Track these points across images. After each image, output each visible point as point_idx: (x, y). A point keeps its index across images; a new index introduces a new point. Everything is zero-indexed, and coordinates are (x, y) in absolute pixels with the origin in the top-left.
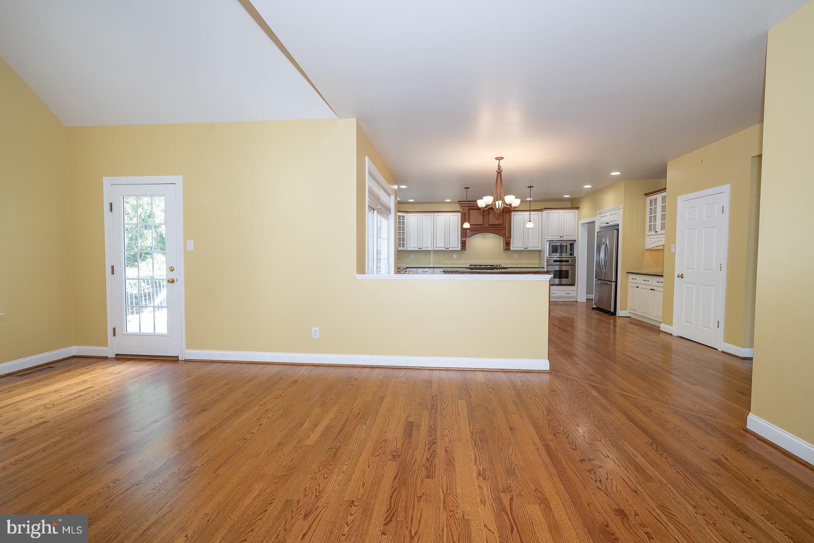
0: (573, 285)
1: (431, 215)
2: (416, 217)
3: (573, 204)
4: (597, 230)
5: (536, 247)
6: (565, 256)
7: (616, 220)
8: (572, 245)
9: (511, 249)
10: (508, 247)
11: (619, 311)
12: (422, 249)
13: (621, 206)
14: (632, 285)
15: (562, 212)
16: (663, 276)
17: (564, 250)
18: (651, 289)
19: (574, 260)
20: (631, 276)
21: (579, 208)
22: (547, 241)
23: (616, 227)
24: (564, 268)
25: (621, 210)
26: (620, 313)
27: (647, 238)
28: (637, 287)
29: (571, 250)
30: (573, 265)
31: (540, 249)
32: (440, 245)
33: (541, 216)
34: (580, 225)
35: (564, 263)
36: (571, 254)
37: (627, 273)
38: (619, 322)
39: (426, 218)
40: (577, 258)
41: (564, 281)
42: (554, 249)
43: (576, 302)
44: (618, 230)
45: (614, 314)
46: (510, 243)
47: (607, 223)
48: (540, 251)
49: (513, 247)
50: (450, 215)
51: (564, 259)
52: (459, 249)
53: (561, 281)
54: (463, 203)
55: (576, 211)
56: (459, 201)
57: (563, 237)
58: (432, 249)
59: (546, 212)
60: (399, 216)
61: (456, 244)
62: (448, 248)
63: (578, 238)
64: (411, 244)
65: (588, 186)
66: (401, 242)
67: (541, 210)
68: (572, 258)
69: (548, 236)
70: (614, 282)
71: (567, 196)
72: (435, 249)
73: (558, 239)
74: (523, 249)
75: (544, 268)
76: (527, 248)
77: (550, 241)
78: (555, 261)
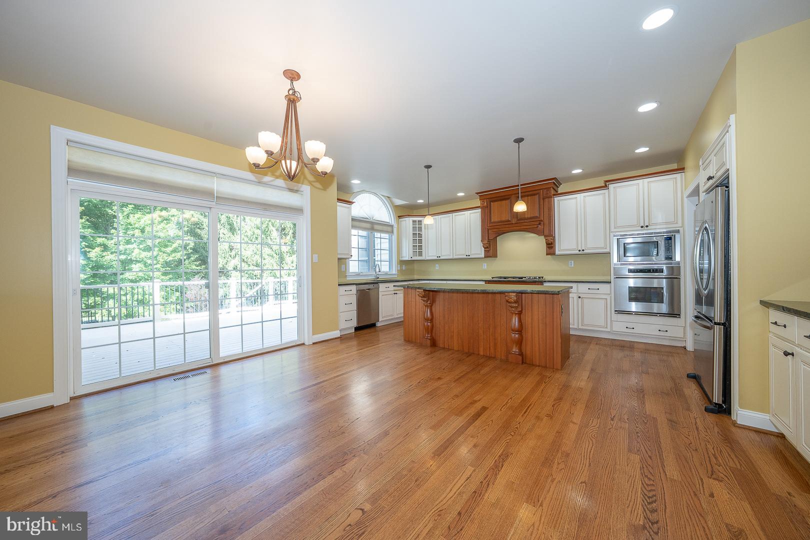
0: (675, 315)
1: (450, 216)
4: (701, 198)
5: (598, 248)
6: (658, 260)
7: (723, 164)
8: (669, 239)
9: (557, 252)
10: (551, 250)
11: (737, 407)
12: (441, 258)
15: (642, 182)
19: (675, 268)
21: (683, 169)
23: (724, 180)
25: (732, 130)
26: (738, 413)
29: (668, 250)
30: (675, 279)
32: (461, 253)
35: (651, 275)
37: (762, 302)
39: (445, 220)
40: (681, 262)
41: (653, 307)
44: (727, 185)
45: (724, 410)
46: (553, 243)
47: (712, 178)
48: (609, 253)
49: (560, 249)
50: (470, 214)
51: (654, 268)
52: (483, 256)
54: (482, 195)
55: (678, 176)
56: (477, 193)
57: (647, 226)
58: (451, 257)
59: (611, 186)
60: (413, 221)
61: (478, 250)
62: (469, 256)
63: (683, 226)
64: (429, 253)
65: (648, 107)
66: (418, 251)
67: (605, 187)
68: (671, 264)
69: (615, 228)
70: (719, 324)
71: (642, 150)
72: (455, 257)
73: (639, 230)
74: (577, 252)
75: (610, 282)
76: (583, 250)
77: (619, 237)
78: (631, 271)
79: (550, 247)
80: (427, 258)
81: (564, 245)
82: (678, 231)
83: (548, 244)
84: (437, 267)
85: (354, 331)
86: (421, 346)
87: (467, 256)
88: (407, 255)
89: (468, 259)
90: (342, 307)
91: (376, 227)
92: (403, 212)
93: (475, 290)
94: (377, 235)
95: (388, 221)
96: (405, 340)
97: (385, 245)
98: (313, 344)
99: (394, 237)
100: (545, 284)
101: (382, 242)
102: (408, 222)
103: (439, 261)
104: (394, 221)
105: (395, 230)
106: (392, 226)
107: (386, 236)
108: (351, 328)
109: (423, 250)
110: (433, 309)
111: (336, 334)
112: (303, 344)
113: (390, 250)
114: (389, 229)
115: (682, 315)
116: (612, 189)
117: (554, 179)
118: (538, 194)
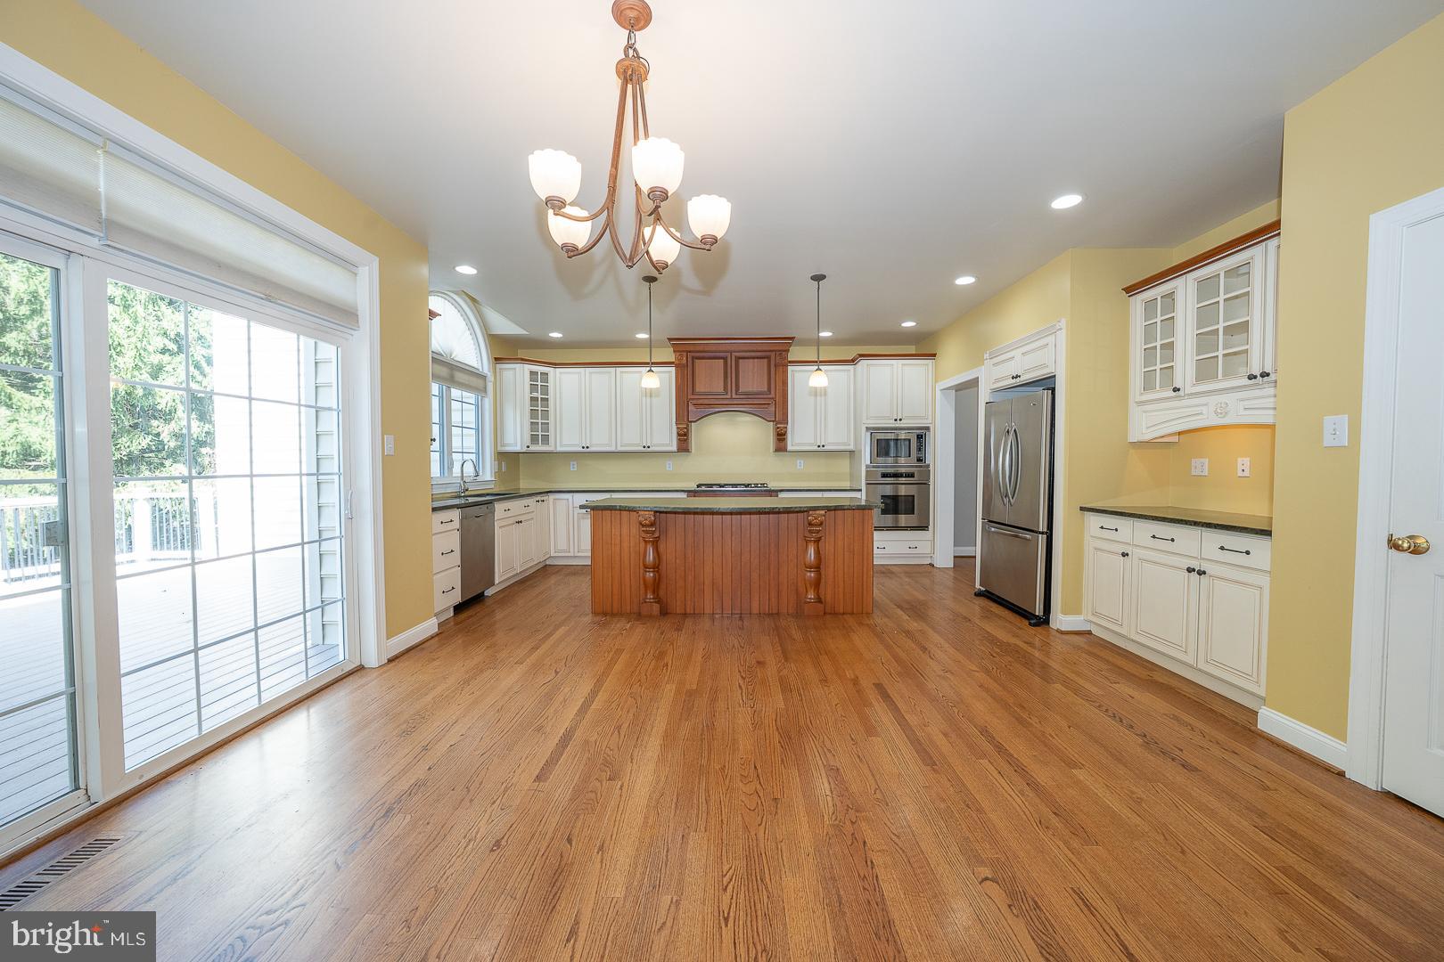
0: (924, 528)
1: (609, 373)
2: (577, 376)
3: (922, 347)
4: (984, 395)
5: (845, 444)
6: (905, 463)
7: (1044, 366)
8: (920, 437)
9: (790, 448)
10: (782, 445)
11: (1060, 616)
12: (591, 449)
13: (1063, 324)
14: (1100, 544)
15: (897, 364)
16: (1270, 535)
17: (904, 451)
18: (1190, 570)
19: (926, 472)
20: (1094, 521)
21: (934, 355)
22: (867, 429)
23: (1048, 383)
24: (903, 491)
25: (1062, 336)
26: (1061, 620)
27: (1135, 411)
28: (1124, 555)
29: (919, 450)
30: (924, 484)
31: (851, 447)
32: (631, 439)
33: (852, 377)
34: (938, 393)
35: (903, 480)
36: (919, 460)
37: (1082, 509)
38: (1058, 646)
39: (599, 379)
40: (931, 466)
41: (903, 519)
42: (883, 446)
43: (930, 568)
44: (1053, 390)
45: (1044, 621)
46: (785, 434)
47: (1017, 376)
48: (852, 452)
49: (792, 443)
51: (903, 470)
52: (674, 448)
53: (897, 521)
54: (678, 343)
55: (929, 362)
56: (670, 339)
57: (900, 420)
58: (613, 449)
59: (864, 363)
60: (532, 373)
61: (666, 438)
63: (934, 421)
64: (565, 438)
65: (965, 281)
66: (540, 433)
67: (853, 361)
68: (921, 467)
69: (867, 419)
70: (1042, 533)
71: (909, 324)
72: (620, 449)
73: (892, 424)
74: (816, 448)
75: (860, 490)
76: (823, 446)
77: (872, 430)
78: (884, 475)
79: (781, 437)
80: (559, 449)
81: (799, 437)
82: (928, 429)
83: (778, 435)
84: (574, 467)
85: (452, 614)
86: (639, 616)
88: (516, 438)
89: (646, 454)
90: (439, 563)
91: (459, 376)
92: (505, 350)
93: (773, 508)
94: (456, 393)
95: (476, 366)
96: (595, 613)
97: (470, 417)
98: (390, 661)
99: (488, 403)
100: (782, 495)
101: (464, 407)
102: (518, 375)
103: (585, 455)
104: (489, 368)
105: (490, 387)
106: (484, 377)
107: (470, 397)
108: (449, 608)
109: (551, 433)
110: (662, 547)
111: (429, 626)
112: (361, 668)
113: (479, 430)
114: (479, 383)
115: (931, 527)
116: (865, 366)
117: (792, 338)
118: (768, 358)
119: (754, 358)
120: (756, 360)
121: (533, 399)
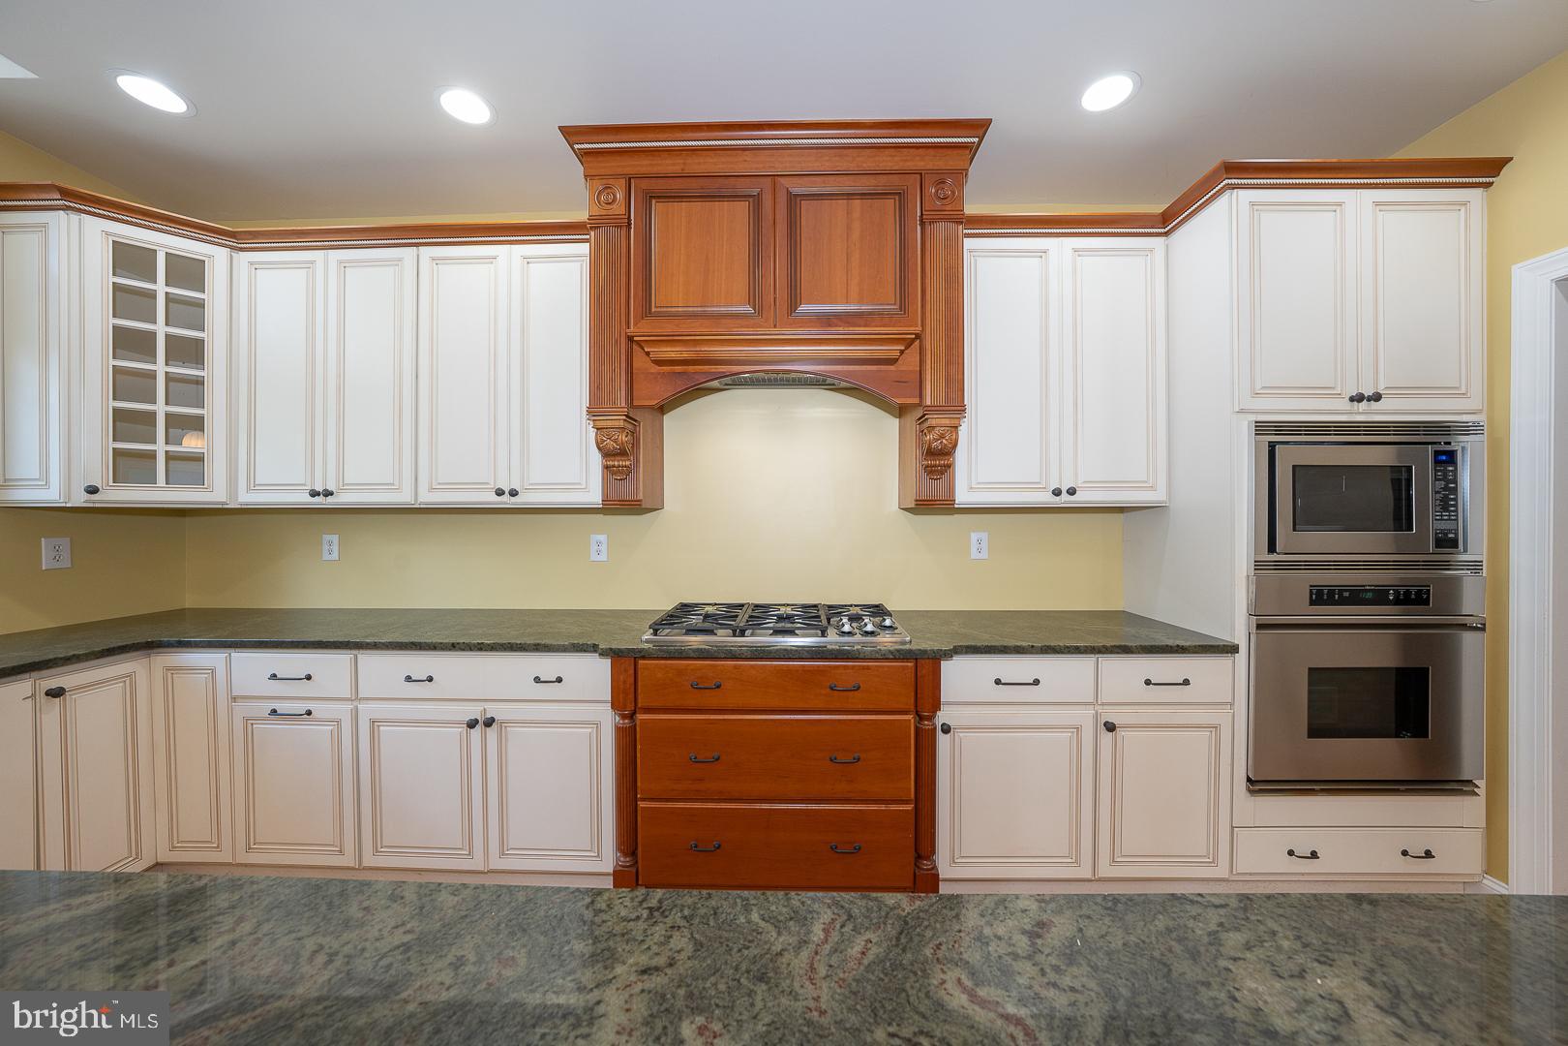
1: (398, 261)
8: (1445, 461)
9: (961, 496)
10: (935, 487)
22: (1257, 429)
29: (1442, 505)
31: (1157, 497)
42: (1316, 492)
46: (948, 450)
49: (971, 481)
50: (527, 259)
51: (1382, 578)
52: (595, 497)
56: (570, 132)
57: (1374, 397)
58: (404, 499)
62: (513, 493)
66: (159, 447)
72: (427, 498)
73: (1339, 411)
74: (1045, 498)
75: (1233, 649)
76: (1072, 492)
77: (1273, 436)
78: (1321, 597)
79: (937, 459)
80: (246, 498)
82: (1469, 428)
83: (931, 453)
84: (331, 545)
87: (500, 493)
88: (48, 461)
109: (212, 448)
115: (1478, 785)
116: (1245, 208)
117: (980, 127)
118: (901, 196)
119: (849, 196)
120: (857, 203)
121: (127, 342)
